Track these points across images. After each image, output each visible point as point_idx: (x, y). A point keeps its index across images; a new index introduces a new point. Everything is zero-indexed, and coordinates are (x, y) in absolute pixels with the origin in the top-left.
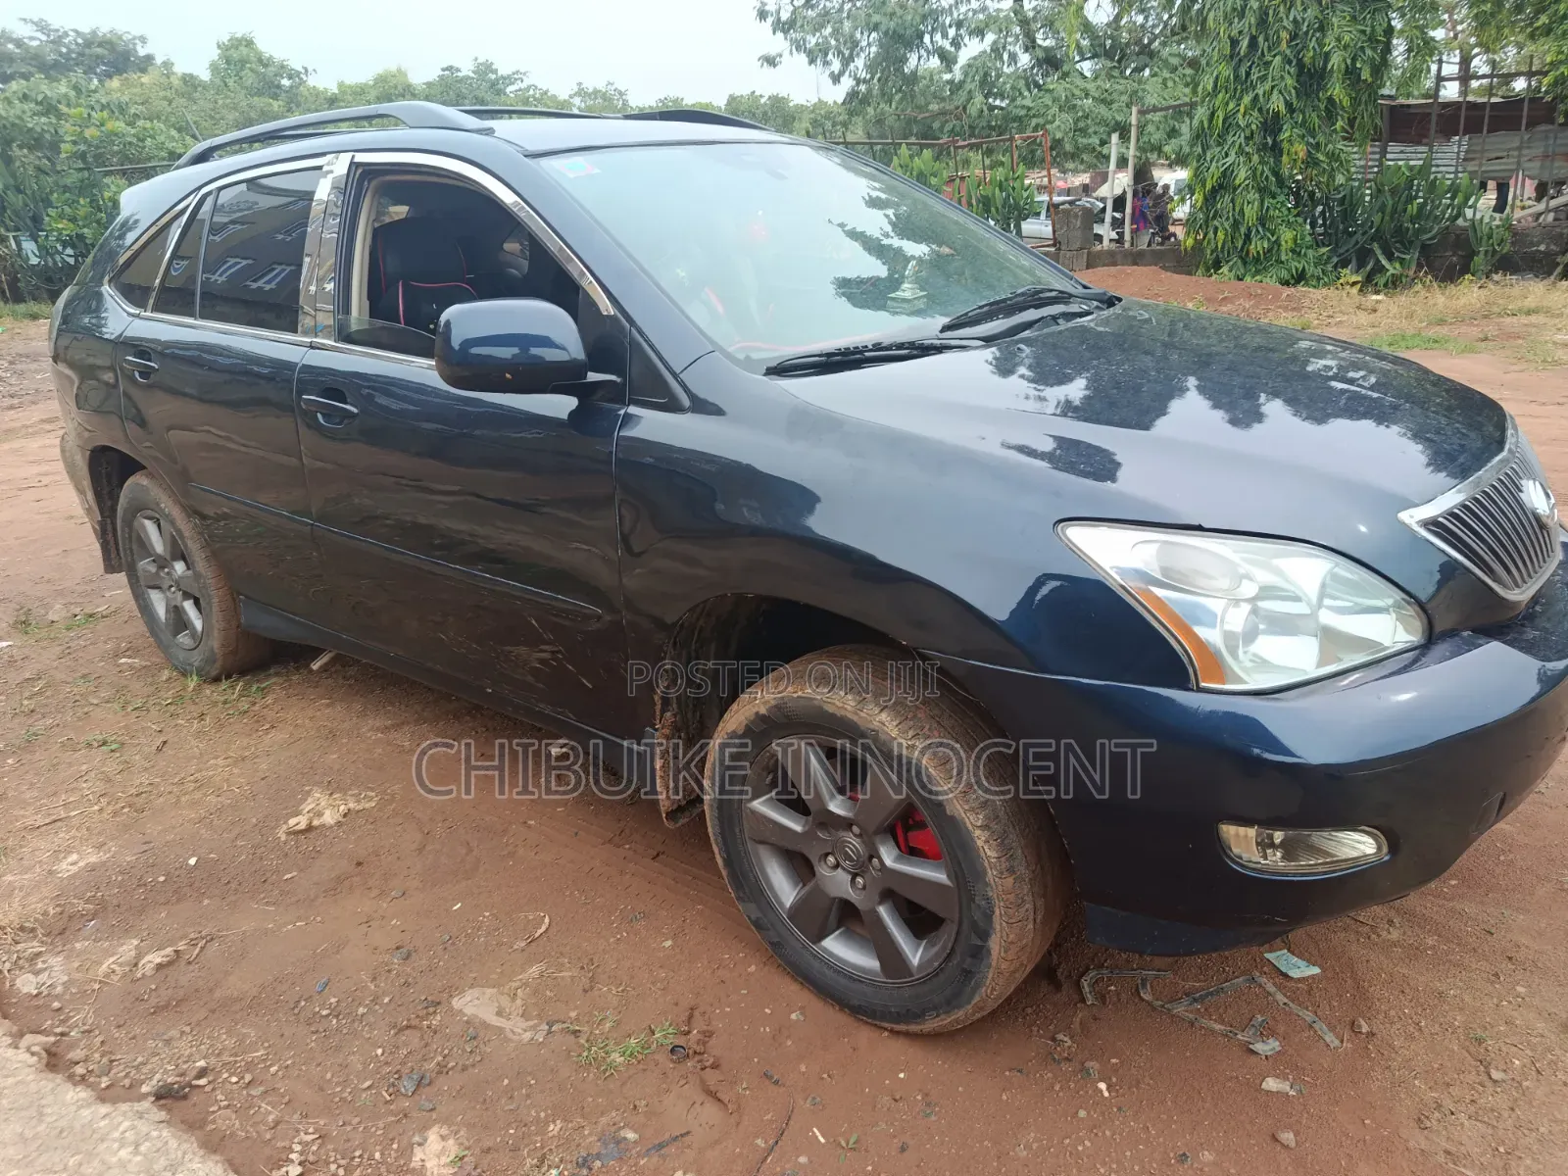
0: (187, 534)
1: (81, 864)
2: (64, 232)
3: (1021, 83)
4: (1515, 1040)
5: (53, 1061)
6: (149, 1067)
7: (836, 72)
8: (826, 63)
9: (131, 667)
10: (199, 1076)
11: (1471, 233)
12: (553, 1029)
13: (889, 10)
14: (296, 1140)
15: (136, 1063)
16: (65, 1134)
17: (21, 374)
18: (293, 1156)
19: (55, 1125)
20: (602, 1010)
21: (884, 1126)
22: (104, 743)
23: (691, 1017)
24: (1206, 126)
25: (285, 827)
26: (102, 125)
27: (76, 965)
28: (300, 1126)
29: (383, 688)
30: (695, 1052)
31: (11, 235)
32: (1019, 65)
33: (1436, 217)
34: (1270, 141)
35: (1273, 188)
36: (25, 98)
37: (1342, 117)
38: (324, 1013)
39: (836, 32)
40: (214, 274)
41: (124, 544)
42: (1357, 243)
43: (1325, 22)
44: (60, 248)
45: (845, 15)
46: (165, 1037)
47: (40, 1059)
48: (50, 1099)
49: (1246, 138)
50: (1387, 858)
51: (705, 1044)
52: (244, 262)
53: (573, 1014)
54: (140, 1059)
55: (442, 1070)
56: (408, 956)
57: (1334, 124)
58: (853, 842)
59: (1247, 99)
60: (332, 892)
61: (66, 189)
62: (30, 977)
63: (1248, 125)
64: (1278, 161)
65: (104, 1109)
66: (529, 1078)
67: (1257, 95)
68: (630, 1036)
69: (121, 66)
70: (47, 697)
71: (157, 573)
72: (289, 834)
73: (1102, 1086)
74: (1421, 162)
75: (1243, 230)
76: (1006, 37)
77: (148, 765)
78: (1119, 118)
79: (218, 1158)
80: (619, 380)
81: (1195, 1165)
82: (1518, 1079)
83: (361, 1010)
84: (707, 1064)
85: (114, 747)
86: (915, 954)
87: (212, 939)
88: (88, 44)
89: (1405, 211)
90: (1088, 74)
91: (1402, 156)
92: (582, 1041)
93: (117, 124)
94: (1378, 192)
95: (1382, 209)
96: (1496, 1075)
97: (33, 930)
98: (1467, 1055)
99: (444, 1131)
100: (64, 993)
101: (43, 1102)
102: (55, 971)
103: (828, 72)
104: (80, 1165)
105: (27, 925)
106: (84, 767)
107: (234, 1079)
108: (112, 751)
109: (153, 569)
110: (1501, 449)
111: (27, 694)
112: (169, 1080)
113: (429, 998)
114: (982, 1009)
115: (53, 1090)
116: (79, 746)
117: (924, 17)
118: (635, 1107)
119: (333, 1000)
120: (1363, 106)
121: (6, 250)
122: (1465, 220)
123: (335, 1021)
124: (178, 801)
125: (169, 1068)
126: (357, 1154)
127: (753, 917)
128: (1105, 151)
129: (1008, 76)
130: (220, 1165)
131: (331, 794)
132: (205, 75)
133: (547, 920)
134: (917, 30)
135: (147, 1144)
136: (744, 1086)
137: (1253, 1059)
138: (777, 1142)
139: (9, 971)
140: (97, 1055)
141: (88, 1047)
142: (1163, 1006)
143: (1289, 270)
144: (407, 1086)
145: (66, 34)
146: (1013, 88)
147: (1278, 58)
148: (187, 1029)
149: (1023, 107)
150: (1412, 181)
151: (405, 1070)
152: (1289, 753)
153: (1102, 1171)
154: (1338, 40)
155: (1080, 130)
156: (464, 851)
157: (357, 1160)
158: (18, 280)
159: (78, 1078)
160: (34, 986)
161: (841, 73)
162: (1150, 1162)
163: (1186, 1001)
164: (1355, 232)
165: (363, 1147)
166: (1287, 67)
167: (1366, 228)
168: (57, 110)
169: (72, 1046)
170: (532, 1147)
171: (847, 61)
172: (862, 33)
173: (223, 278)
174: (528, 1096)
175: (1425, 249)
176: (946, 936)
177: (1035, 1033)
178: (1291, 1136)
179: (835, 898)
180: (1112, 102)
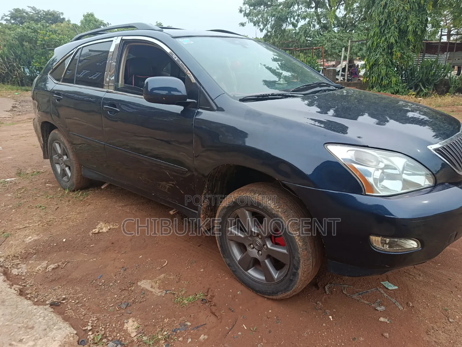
0: (68, 147)
1: (32, 239)
2: (37, 66)
3: (316, 33)
4: (457, 310)
5: (21, 293)
6: (49, 296)
7: (262, 28)
8: (259, 26)
9: (49, 187)
10: (63, 300)
11: (449, 81)
12: (167, 292)
13: (278, 11)
14: (90, 320)
15: (45, 295)
16: (23, 313)
17: (22, 106)
18: (89, 324)
19: (21, 310)
20: (182, 288)
21: (264, 325)
22: (41, 207)
23: (208, 291)
24: (371, 46)
25: (91, 232)
26: (50, 36)
27: (29, 267)
28: (92, 316)
29: (122, 195)
30: (209, 301)
31: (22, 67)
32: (315, 28)
33: (439, 76)
34: (390, 51)
35: (390, 65)
36: (28, 28)
37: (412, 45)
38: (100, 284)
39: (262, 17)
40: (79, 75)
41: (50, 151)
42: (415, 83)
43: (408, 17)
44: (35, 71)
45: (265, 12)
46: (54, 289)
47: (18, 292)
48: (20, 303)
49: (383, 50)
50: (420, 249)
51: (212, 299)
52: (87, 71)
53: (173, 289)
54: (46, 294)
55: (134, 302)
56: (125, 270)
57: (409, 47)
58: (259, 241)
59: (383, 39)
60: (105, 251)
61: (38, 54)
62: (16, 270)
63: (384, 46)
64: (392, 57)
65: (35, 307)
66: (159, 306)
67: (386, 37)
68: (190, 295)
69: (55, 21)
70: (25, 194)
71: (58, 159)
72: (92, 234)
73: (331, 317)
74: (435, 60)
75: (381, 77)
76: (312, 20)
77: (53, 213)
78: (345, 45)
79: (67, 323)
80: (196, 101)
81: (358, 341)
82: (458, 322)
83: (111, 284)
84: (212, 305)
85: (43, 208)
86: (275, 275)
87: (69, 262)
88: (47, 14)
89: (430, 73)
90: (336, 31)
91: (429, 58)
92: (175, 296)
93: (54, 36)
94: (422, 68)
95: (423, 73)
96: (450, 320)
97: (18, 257)
98: (442, 314)
99: (134, 319)
100: (26, 275)
101: (18, 304)
102: (23, 269)
103: (259, 28)
104: (28, 322)
105: (16, 255)
106: (34, 213)
107: (73, 301)
108: (43, 209)
109: (57, 158)
110: (459, 131)
111: (19, 193)
112: (54, 301)
113: (131, 282)
114: (295, 292)
115: (21, 300)
116: (33, 207)
117: (288, 13)
118: (190, 316)
119: (103, 281)
120: (418, 42)
121: (20, 71)
122: (448, 77)
123: (103, 287)
124: (61, 223)
125: (55, 297)
126: (108, 324)
127: (228, 263)
128: (340, 54)
129: (312, 31)
130: (68, 325)
131: (105, 224)
132: (79, 24)
133: (167, 262)
134: (286, 17)
135: (47, 317)
136: (223, 311)
137: (377, 312)
138: (232, 328)
139: (10, 268)
140: (34, 292)
141: (32, 290)
142: (350, 295)
143: (394, 90)
144: (124, 306)
145: (40, 11)
146: (314, 35)
147: (393, 27)
148: (60, 287)
149: (316, 40)
150: (432, 65)
151: (123, 302)
152: (391, 215)
153: (330, 341)
154: (412, 22)
155: (333, 48)
156: (143, 242)
157: (108, 326)
158: (23, 80)
159: (28, 298)
160: (17, 272)
161: (263, 29)
162: (344, 340)
163: (357, 294)
164: (414, 80)
165: (110, 322)
166: (396, 29)
167: (418, 78)
168: (37, 31)
169: (27, 289)
170: (159, 325)
171: (265, 25)
172: (270, 17)
173: (82, 76)
174: (159, 311)
175: (435, 85)
176: (285, 270)
177: (311, 301)
178: (388, 334)
179: (252, 258)
180: (343, 40)
